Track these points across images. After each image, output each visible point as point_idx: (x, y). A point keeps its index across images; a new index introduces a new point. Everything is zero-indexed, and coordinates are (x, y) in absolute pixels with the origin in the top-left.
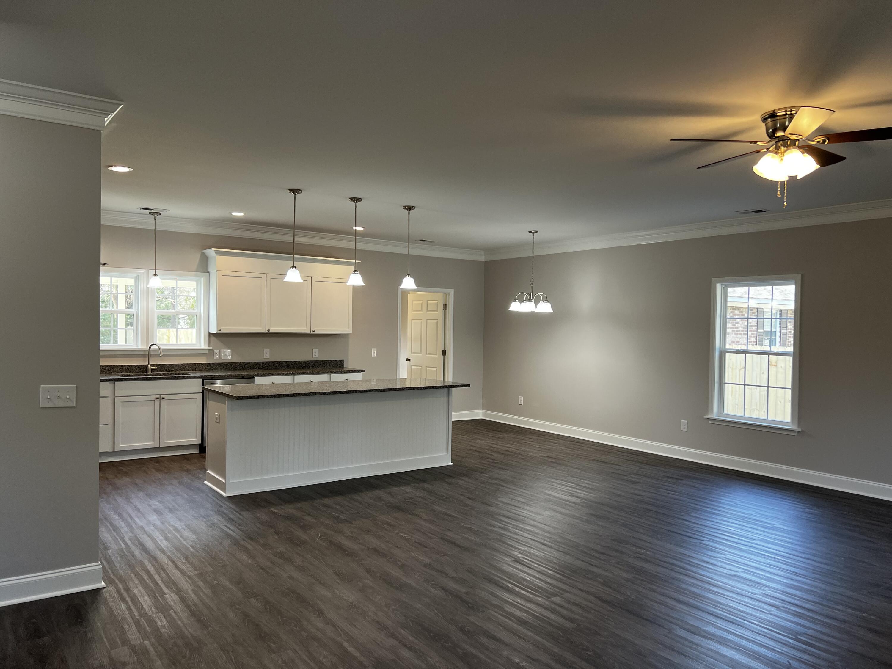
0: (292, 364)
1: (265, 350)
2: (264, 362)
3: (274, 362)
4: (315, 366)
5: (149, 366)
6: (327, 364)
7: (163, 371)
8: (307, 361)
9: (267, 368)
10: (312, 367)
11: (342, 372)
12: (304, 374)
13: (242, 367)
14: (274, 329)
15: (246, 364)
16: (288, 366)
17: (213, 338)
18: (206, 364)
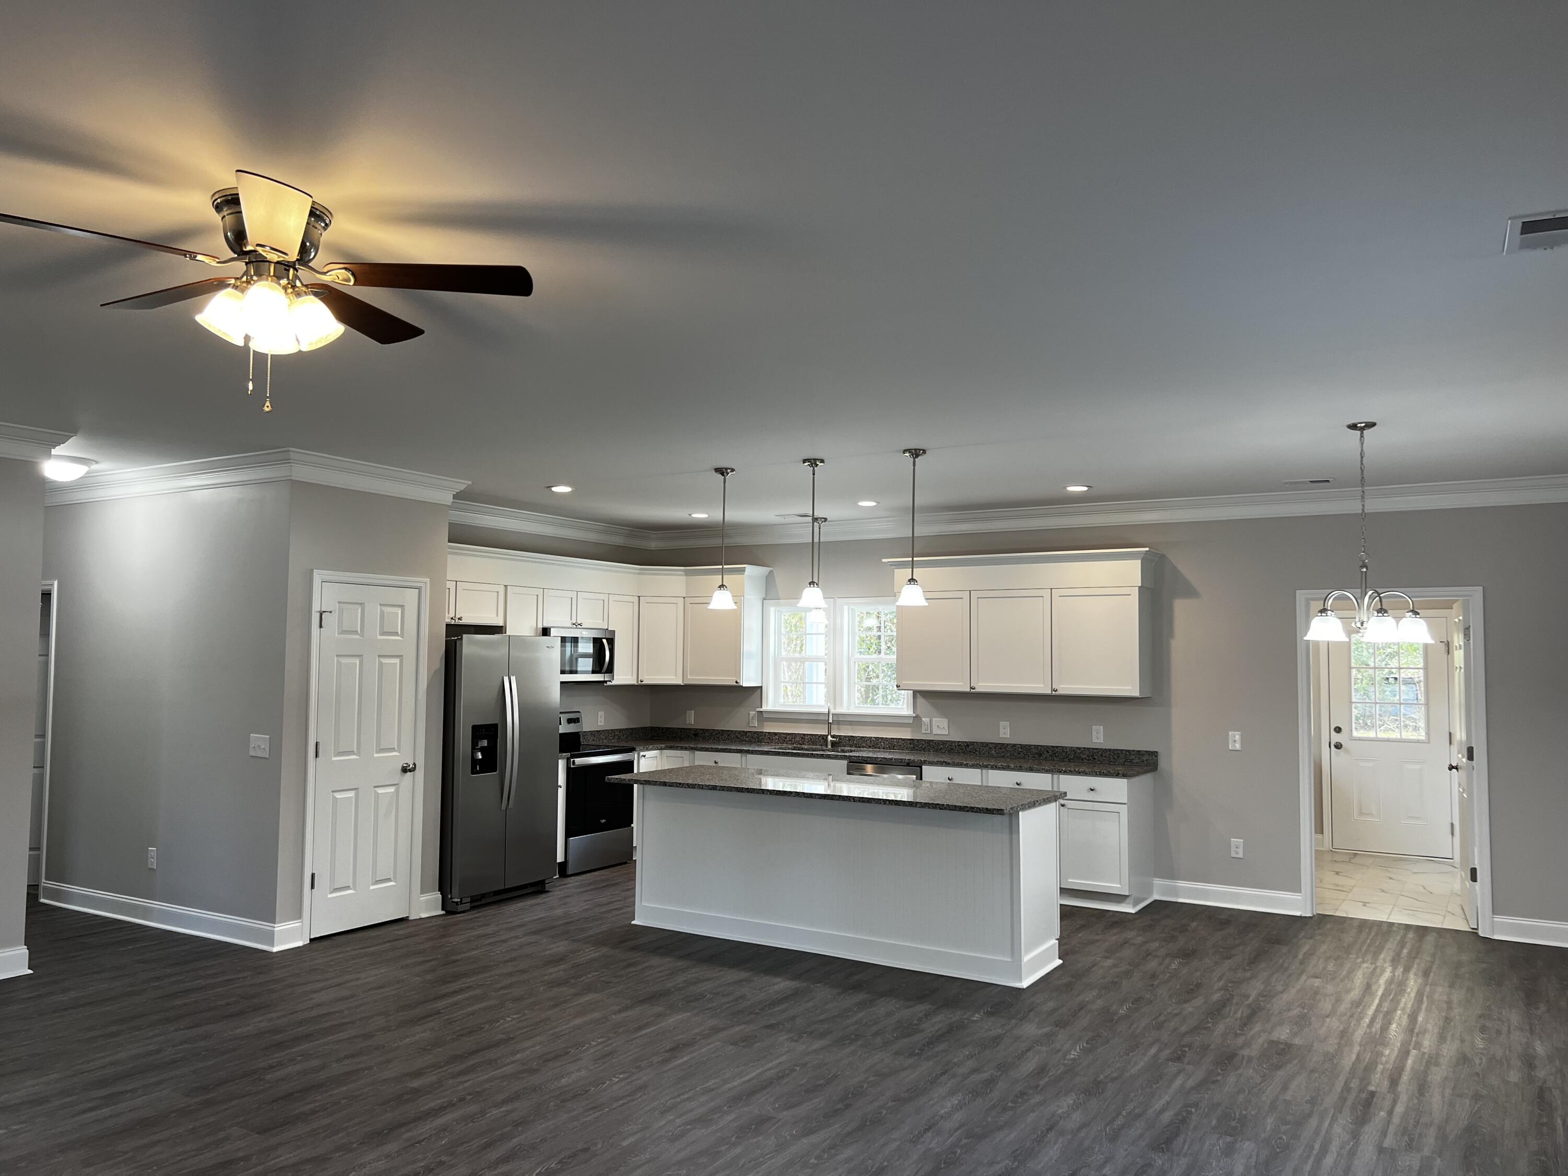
0: (1048, 752)
1: (1002, 723)
2: (997, 744)
3: (1014, 745)
4: (1095, 759)
5: (829, 737)
6: (1118, 757)
7: (851, 746)
8: (1077, 748)
9: (1003, 754)
10: (1088, 760)
11: (1080, 773)
12: (1003, 768)
13: (963, 749)
14: (983, 686)
15: (967, 744)
16: (1041, 755)
17: (920, 700)
18: (908, 740)
